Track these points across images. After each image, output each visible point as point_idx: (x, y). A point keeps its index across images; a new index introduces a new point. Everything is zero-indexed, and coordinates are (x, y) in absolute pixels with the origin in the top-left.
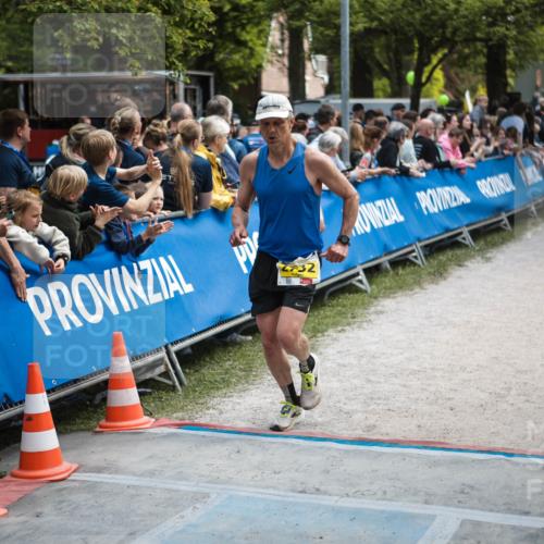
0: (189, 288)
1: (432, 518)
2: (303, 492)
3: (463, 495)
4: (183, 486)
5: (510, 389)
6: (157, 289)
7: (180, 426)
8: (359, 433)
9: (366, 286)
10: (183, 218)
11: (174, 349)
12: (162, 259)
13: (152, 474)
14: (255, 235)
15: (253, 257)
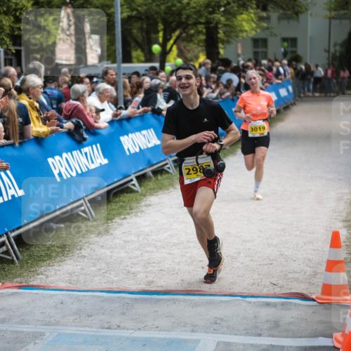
0: (21, 193)
1: (198, 341)
2: (109, 328)
3: (216, 325)
4: (25, 328)
5: (239, 253)
6: (0, 194)
7: (20, 287)
8: (143, 287)
9: (137, 188)
10: (12, 145)
11: (12, 235)
12: (2, 174)
13: (3, 321)
14: (64, 155)
15: (63, 171)
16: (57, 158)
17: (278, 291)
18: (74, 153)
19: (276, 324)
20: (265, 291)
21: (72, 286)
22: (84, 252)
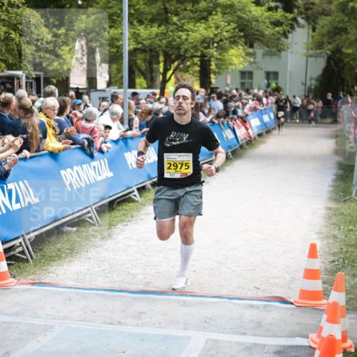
0: (36, 200)
1: (189, 338)
2: (111, 324)
3: (206, 324)
4: (37, 322)
5: (227, 259)
6: (18, 201)
7: (33, 284)
8: (141, 287)
9: (138, 198)
11: (27, 237)
12: (21, 183)
13: (17, 314)
14: (75, 168)
15: (74, 181)
16: (69, 170)
17: (260, 294)
18: (84, 166)
19: (259, 325)
20: (249, 294)
21: (79, 285)
22: (90, 254)
